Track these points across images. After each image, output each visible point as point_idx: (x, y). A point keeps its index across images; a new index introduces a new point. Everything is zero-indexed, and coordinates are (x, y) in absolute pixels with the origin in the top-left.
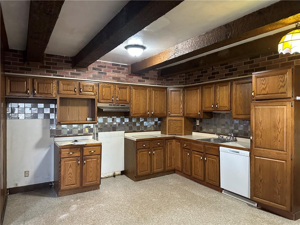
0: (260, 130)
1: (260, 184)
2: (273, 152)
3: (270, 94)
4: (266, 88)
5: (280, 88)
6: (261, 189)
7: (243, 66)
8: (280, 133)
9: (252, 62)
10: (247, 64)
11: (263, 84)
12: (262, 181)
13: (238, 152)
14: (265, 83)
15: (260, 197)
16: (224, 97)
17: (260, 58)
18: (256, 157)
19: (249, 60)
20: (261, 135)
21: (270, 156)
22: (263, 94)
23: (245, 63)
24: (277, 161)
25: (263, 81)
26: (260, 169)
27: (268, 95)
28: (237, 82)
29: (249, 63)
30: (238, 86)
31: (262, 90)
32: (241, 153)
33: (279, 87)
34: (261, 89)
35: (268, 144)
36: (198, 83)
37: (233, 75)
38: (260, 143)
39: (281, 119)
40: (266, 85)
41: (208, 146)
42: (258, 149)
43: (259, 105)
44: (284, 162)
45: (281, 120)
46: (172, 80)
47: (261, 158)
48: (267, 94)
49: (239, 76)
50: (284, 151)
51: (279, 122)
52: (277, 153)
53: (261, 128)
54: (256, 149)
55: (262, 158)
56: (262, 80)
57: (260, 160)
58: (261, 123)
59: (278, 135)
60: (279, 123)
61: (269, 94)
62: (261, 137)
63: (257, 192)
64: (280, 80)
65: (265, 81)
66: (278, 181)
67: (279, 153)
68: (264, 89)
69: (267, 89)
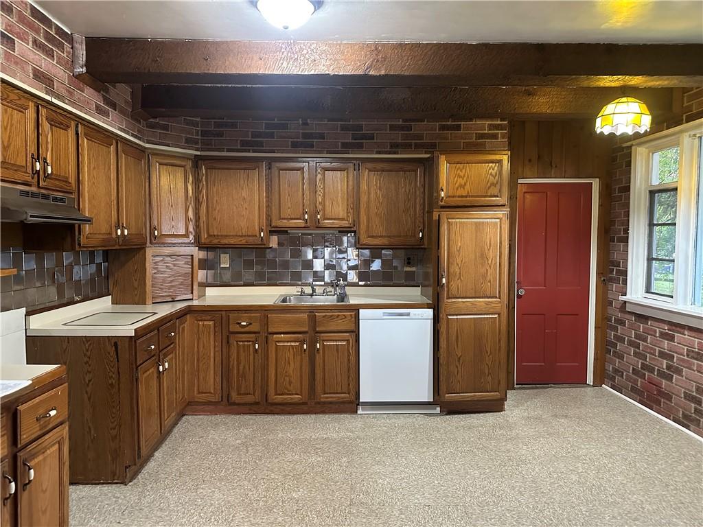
0: (458, 264)
1: (457, 367)
2: (480, 302)
3: (472, 196)
4: (465, 184)
5: (489, 188)
6: (459, 374)
7: (388, 132)
8: (490, 267)
9: (409, 128)
10: (396, 130)
11: (460, 177)
12: (461, 358)
13: (408, 314)
14: (464, 176)
15: (458, 391)
16: (337, 197)
17: (425, 123)
18: (449, 317)
19: (401, 123)
20: (460, 273)
21: (475, 311)
22: (459, 197)
23: (392, 128)
24: (486, 316)
25: (461, 171)
26: (457, 337)
27: (468, 199)
28: (369, 165)
29: (402, 128)
30: (372, 175)
31: (457, 189)
32: (415, 315)
33: (489, 185)
34: (457, 186)
35: (472, 289)
36: (254, 151)
37: (363, 148)
38: (458, 289)
39: (492, 243)
40: (465, 179)
41: (324, 314)
42: (453, 300)
43: (456, 217)
44: (496, 316)
45: (492, 245)
46: (165, 128)
47: (459, 317)
48: (466, 197)
49: (379, 153)
50: (496, 297)
51: (490, 246)
52: (487, 303)
53: (459, 261)
54: (450, 300)
55: (461, 317)
56: (459, 168)
57: (458, 321)
58: (459, 251)
59: (487, 270)
60: (489, 250)
61: (469, 196)
62: (460, 277)
63: (452, 382)
64: (490, 171)
65: (464, 171)
66: (487, 352)
67: (489, 302)
68: (462, 186)
69: (468, 187)
